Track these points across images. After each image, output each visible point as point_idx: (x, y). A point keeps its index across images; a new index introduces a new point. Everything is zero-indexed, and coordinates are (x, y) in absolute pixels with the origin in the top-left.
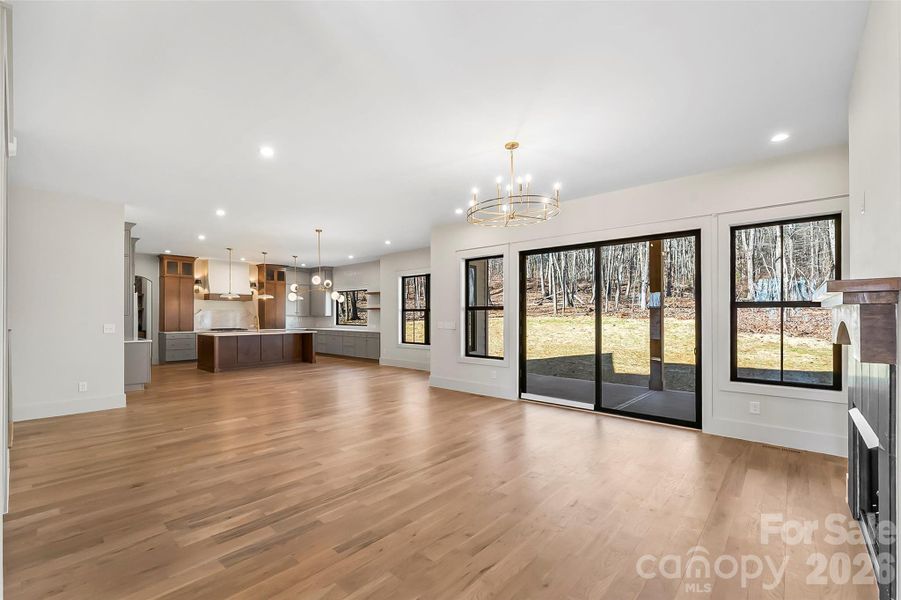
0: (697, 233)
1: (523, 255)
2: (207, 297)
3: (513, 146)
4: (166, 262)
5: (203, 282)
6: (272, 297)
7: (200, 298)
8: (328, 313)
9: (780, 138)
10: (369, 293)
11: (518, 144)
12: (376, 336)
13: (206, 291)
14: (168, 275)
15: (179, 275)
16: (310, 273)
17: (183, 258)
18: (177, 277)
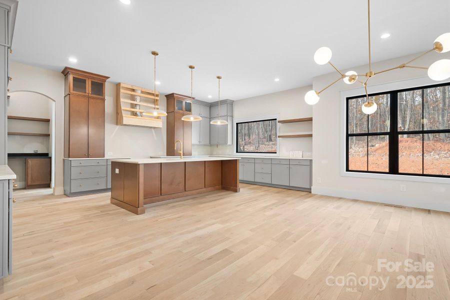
14: (75, 92)
15: (87, 94)
16: (210, 107)
17: (92, 76)
18: (84, 96)
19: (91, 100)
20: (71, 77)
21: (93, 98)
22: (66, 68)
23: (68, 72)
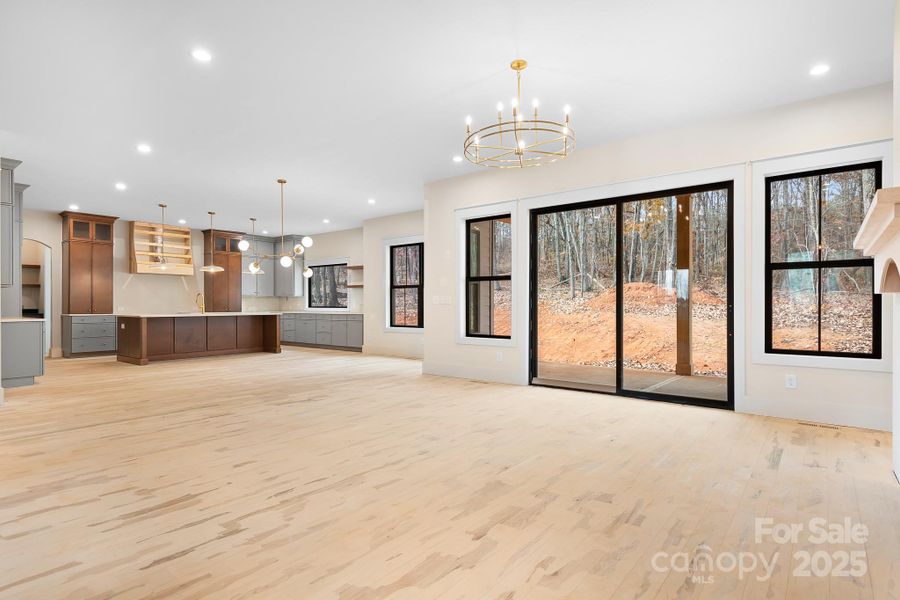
0: (728, 185)
1: (535, 213)
3: (519, 66)
4: (71, 221)
6: (222, 270)
8: (298, 292)
9: (820, 70)
10: (350, 268)
11: (525, 63)
12: (359, 319)
14: (75, 238)
15: (90, 240)
16: (274, 243)
17: (97, 218)
18: (87, 242)
19: (95, 247)
21: (98, 244)
23: (68, 216)
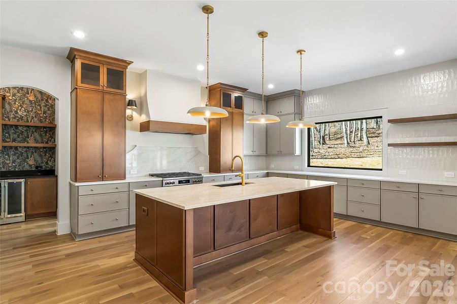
2: (145, 127)
4: (79, 62)
5: (140, 105)
7: (133, 129)
8: (297, 151)
13: (143, 118)
14: (83, 85)
15: (101, 88)
16: (267, 102)
17: (108, 60)
18: (97, 91)
19: (107, 97)
20: (78, 64)
21: (109, 93)
22: (72, 50)
23: (75, 55)
